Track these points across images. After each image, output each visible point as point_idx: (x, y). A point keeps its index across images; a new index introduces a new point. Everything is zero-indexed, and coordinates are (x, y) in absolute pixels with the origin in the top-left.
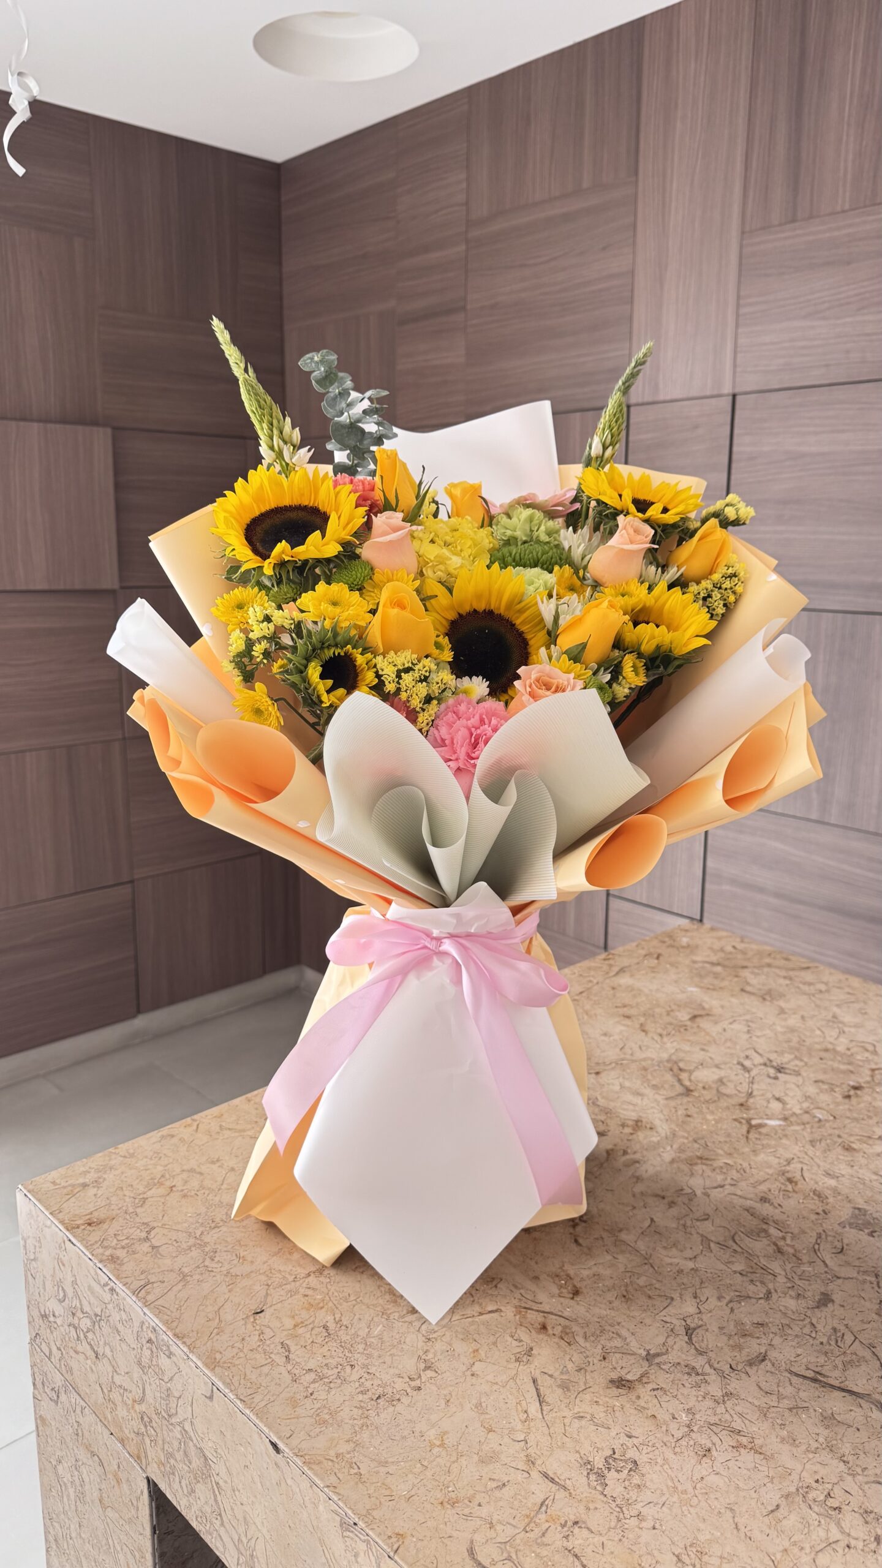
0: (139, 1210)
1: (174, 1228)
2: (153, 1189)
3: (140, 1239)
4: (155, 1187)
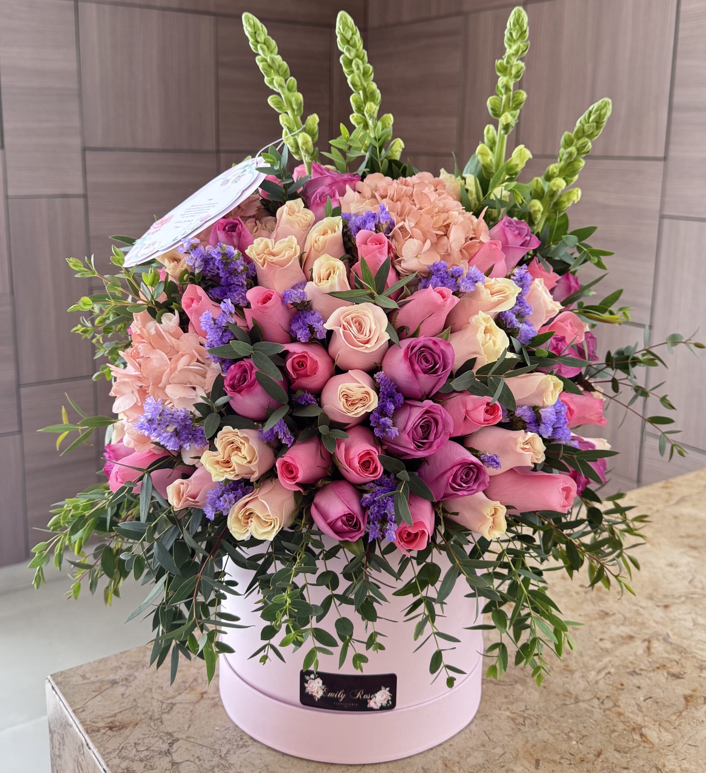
0: (165, 717)
1: (199, 742)
2: (183, 694)
3: (161, 752)
4: (186, 692)
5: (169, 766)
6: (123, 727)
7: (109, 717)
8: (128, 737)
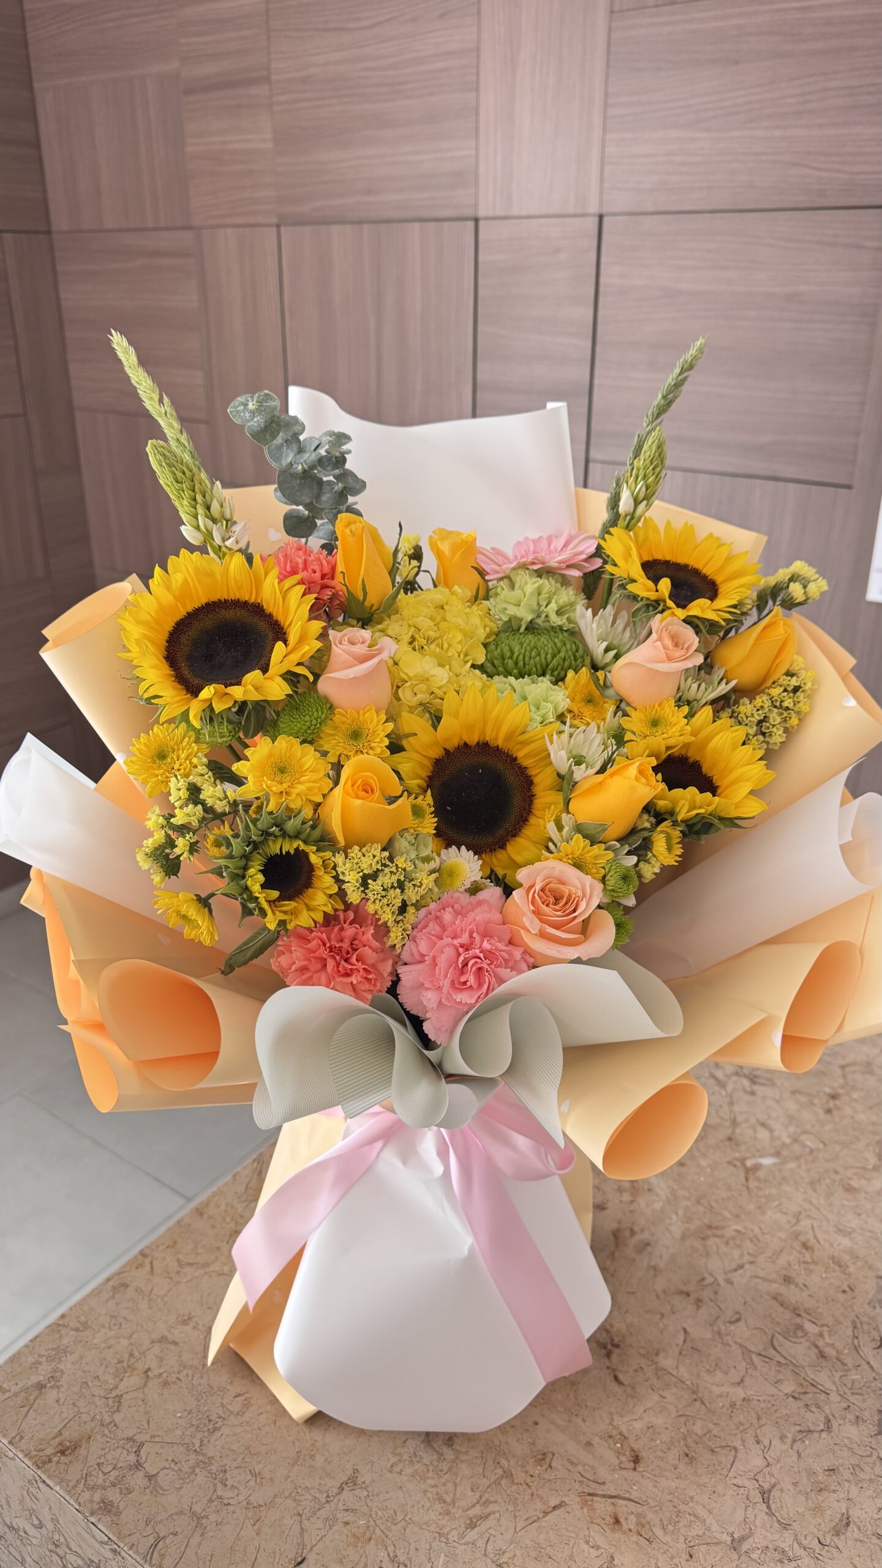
1: (166, 1439)
2: (125, 1379)
3: (131, 1466)
4: (127, 1375)
5: (145, 1482)
6: (76, 1446)
7: (54, 1438)
8: (86, 1458)
